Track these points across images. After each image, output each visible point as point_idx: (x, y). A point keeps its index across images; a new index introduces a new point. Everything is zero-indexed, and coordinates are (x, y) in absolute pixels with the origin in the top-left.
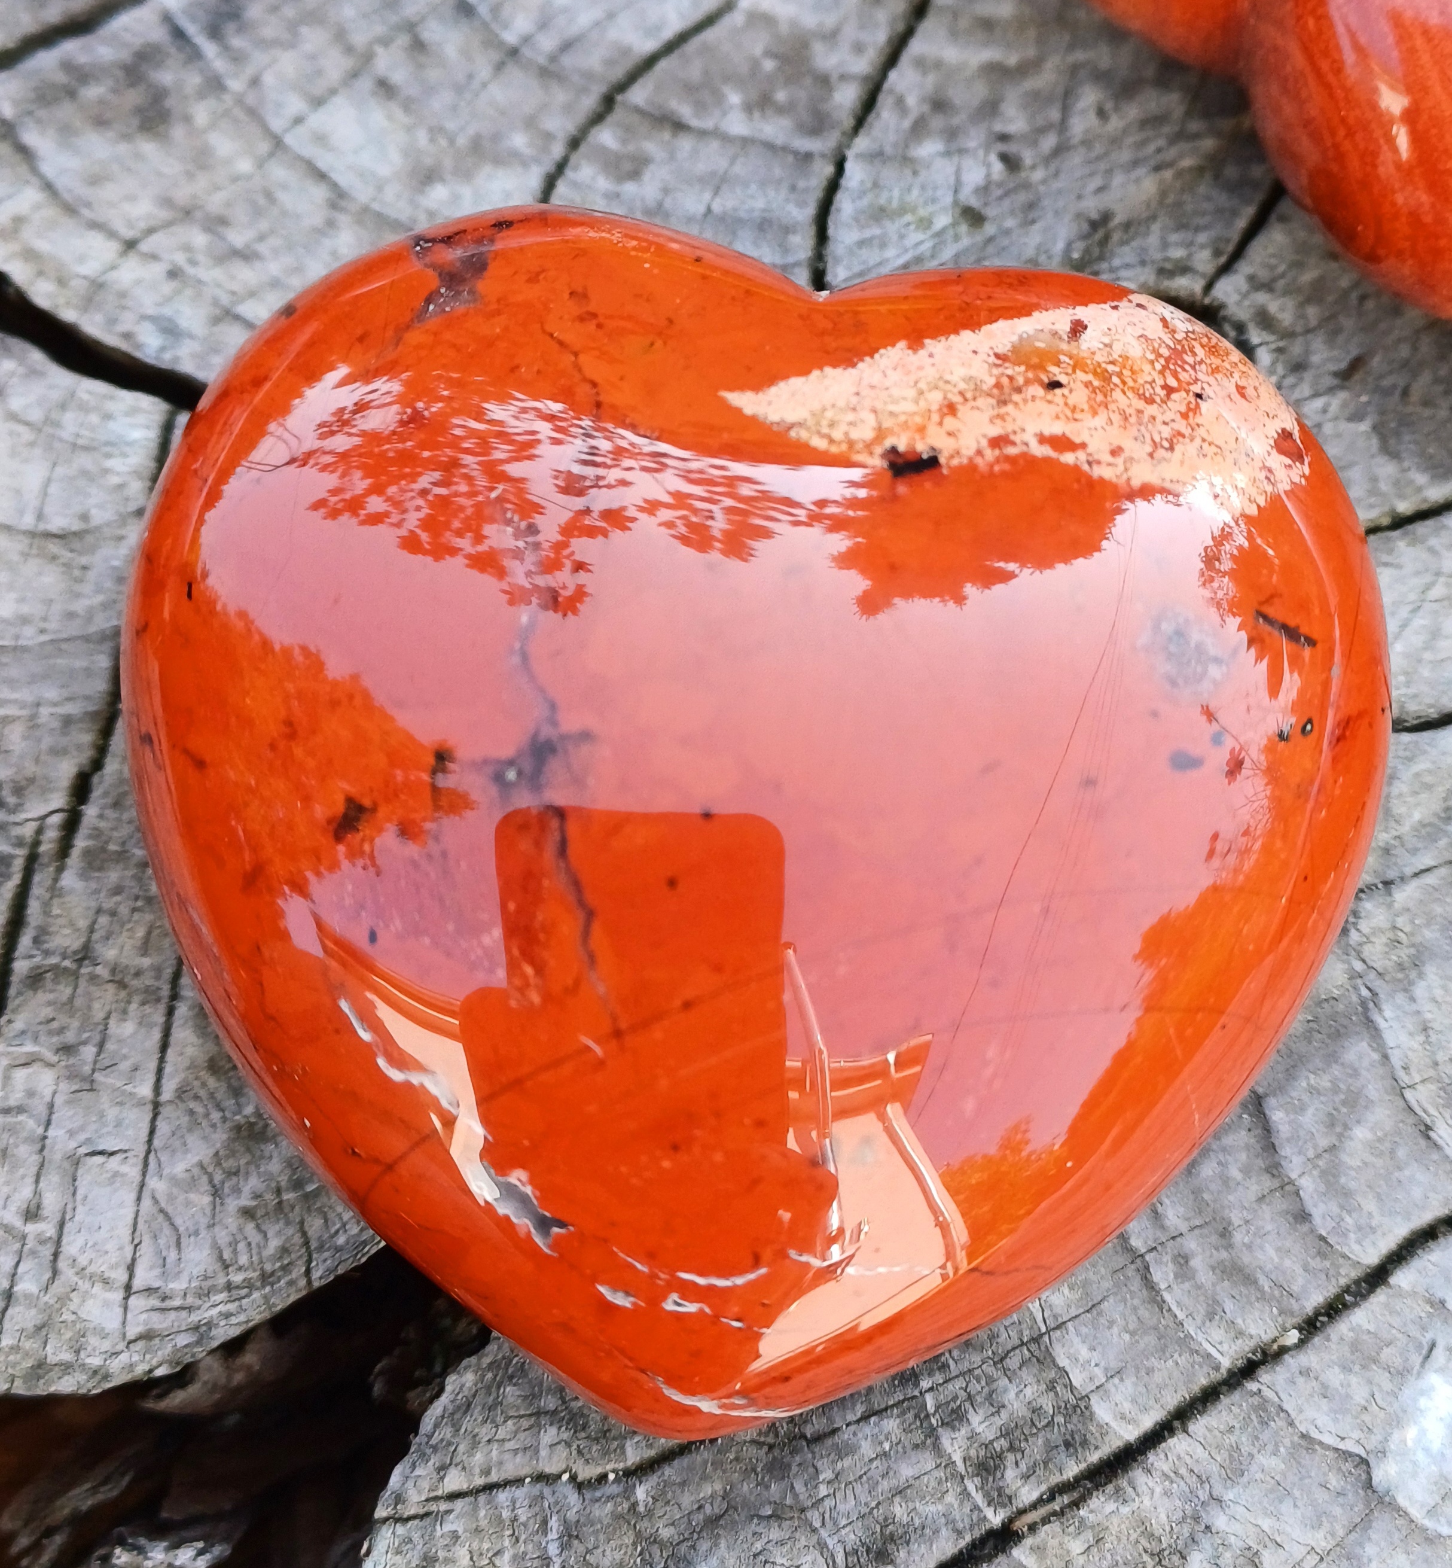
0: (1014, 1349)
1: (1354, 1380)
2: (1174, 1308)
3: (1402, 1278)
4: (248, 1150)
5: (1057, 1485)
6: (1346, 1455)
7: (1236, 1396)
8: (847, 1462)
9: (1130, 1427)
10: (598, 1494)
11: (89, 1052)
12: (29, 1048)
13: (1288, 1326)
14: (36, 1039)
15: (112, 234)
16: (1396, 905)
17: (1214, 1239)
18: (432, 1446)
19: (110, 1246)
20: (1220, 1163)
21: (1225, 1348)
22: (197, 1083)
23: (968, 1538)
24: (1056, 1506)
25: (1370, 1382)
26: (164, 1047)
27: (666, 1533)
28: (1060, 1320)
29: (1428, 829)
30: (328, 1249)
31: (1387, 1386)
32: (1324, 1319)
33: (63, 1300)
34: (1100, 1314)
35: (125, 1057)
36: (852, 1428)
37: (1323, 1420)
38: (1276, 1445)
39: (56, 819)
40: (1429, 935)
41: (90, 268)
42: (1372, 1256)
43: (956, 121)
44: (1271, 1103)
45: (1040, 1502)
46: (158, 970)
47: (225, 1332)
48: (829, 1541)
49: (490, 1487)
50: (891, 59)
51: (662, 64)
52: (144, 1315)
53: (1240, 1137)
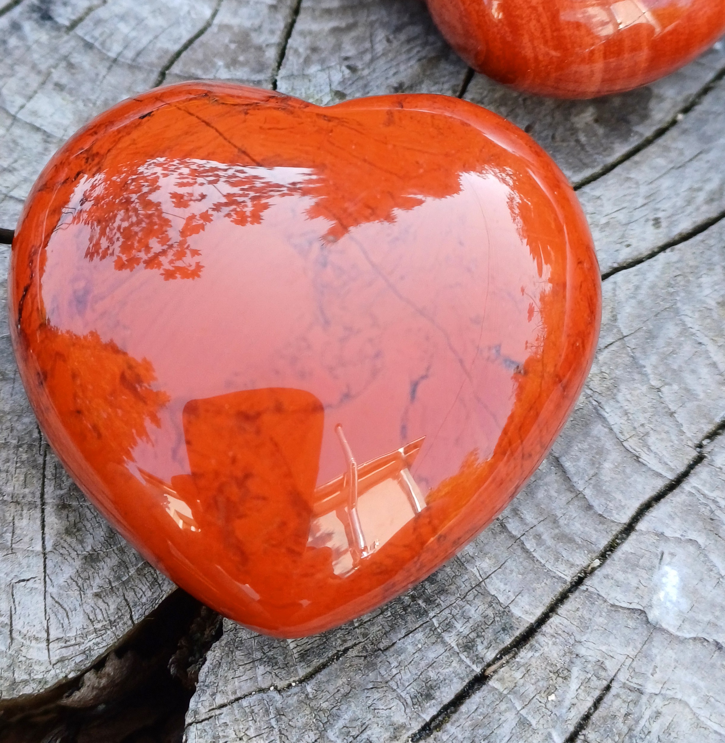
0: (469, 591)
1: (630, 576)
2: (539, 559)
3: (641, 526)
4: (92, 567)
5: (502, 650)
6: (633, 610)
7: (577, 593)
8: (403, 657)
9: (531, 617)
10: (289, 693)
11: (8, 536)
13: (593, 558)
16: (600, 362)
17: (551, 525)
18: (206, 686)
19: (36, 623)
20: (545, 490)
21: (566, 573)
23: (467, 681)
24: (503, 661)
25: (637, 575)
26: (43, 527)
27: (324, 705)
28: (488, 575)
29: (608, 326)
30: (139, 605)
31: (646, 576)
32: (609, 552)
33: (18, 651)
34: (506, 568)
35: (26, 535)
36: (402, 640)
37: (620, 596)
38: (600, 612)
40: (618, 372)
42: (625, 518)
43: (323, 55)
44: (563, 460)
45: (496, 659)
46: (33, 493)
47: (98, 652)
48: (402, 694)
49: (237, 699)
50: (288, 34)
51: (184, 54)
52: (58, 651)
53: (552, 477)
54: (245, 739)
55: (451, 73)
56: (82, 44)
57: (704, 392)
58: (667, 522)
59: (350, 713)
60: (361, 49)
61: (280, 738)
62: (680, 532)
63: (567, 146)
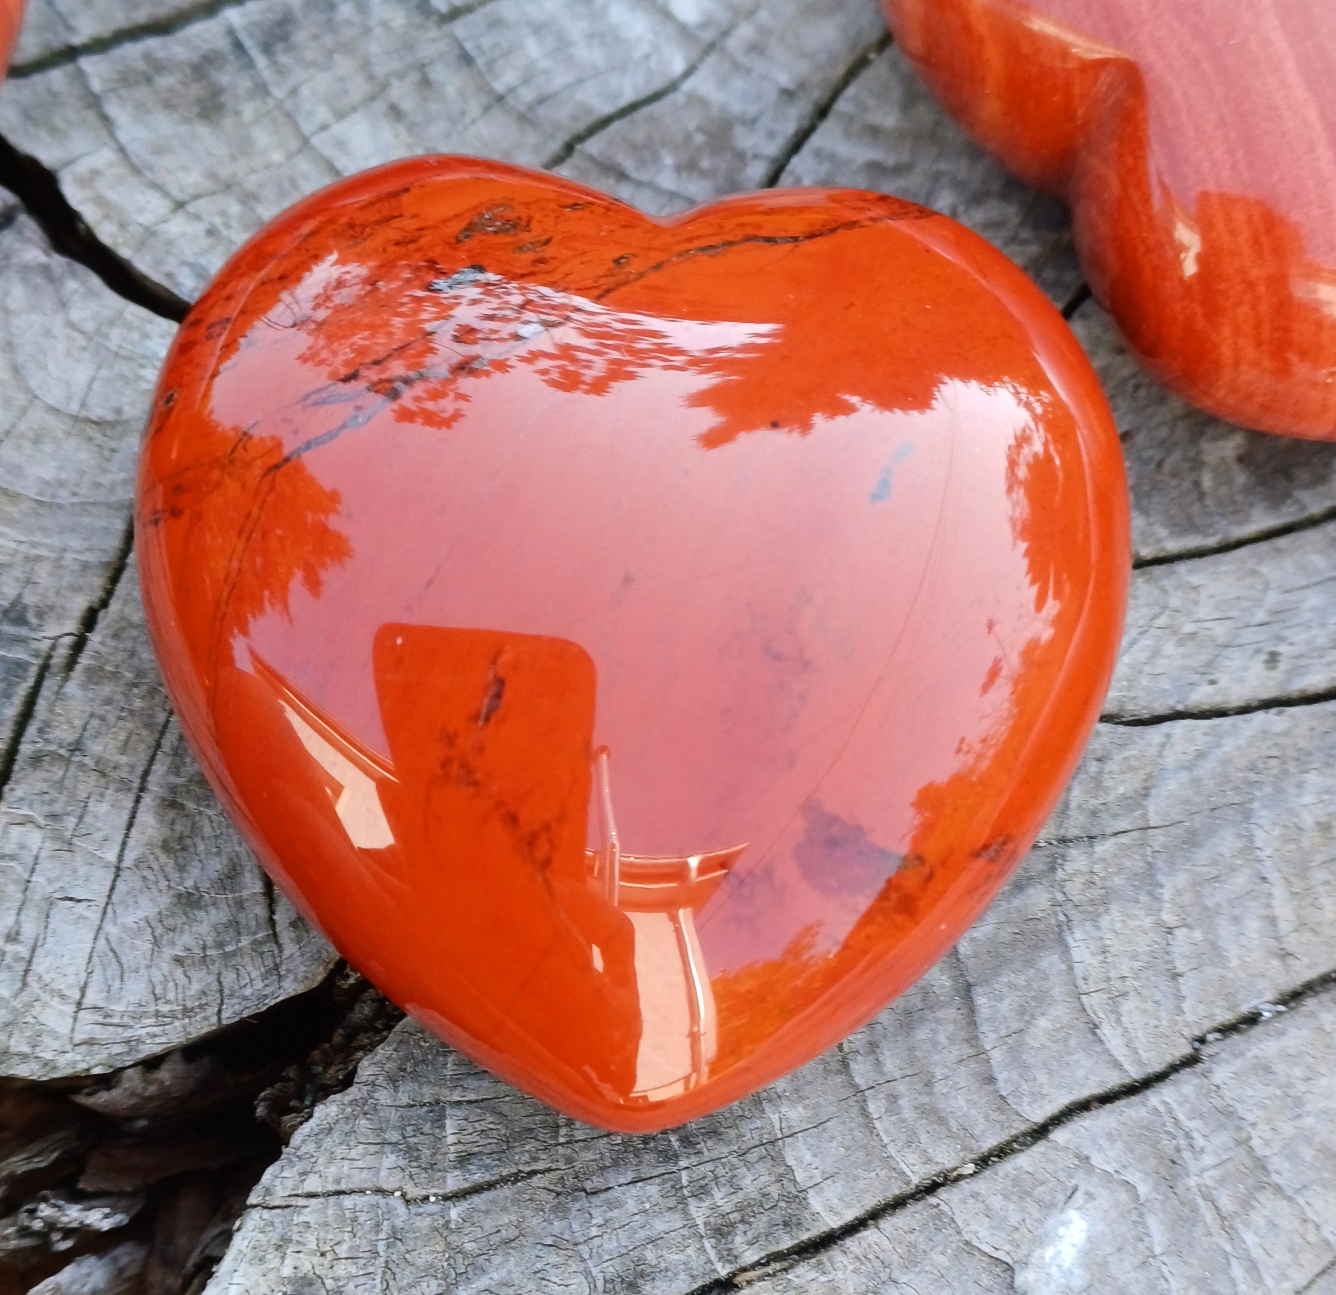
0: (754, 1147)
1: (1011, 1206)
2: (882, 1134)
3: (1059, 1135)
4: (185, 914)
5: (774, 1253)
6: (998, 1262)
7: (920, 1205)
8: (615, 1213)
9: (836, 1218)
10: (421, 1210)
11: (70, 822)
12: (25, 811)
13: (967, 1160)
14: (30, 806)
15: (166, 194)
16: (1096, 856)
17: (919, 1086)
18: (298, 1157)
19: (70, 971)
20: (932, 1030)
21: (916, 1169)
22: (152, 857)
23: (700, 1283)
24: (769, 1270)
25: (1023, 1210)
26: (130, 825)
27: (469, 1247)
28: (793, 1132)
29: (1129, 801)
30: (238, 997)
31: (1036, 1215)
32: (994, 1158)
33: (29, 1006)
34: (824, 1130)
35: (99, 829)
36: (623, 1188)
37: (983, 1233)
38: (945, 1247)
39: (68, 640)
40: (1118, 881)
41: (146, 219)
42: (1039, 1116)
44: (978, 991)
45: (758, 1264)
46: (132, 767)
47: (150, 1048)
48: (593, 1270)
49: (338, 1193)
50: (795, 148)
51: (615, 125)
52: (89, 1027)
53: (951, 1013)
54: (329, 1256)
56: (456, 52)
57: (1240, 958)
58: (1102, 1142)
59: (503, 1272)
61: (384, 1273)
62: (1116, 1166)
63: (1176, 487)
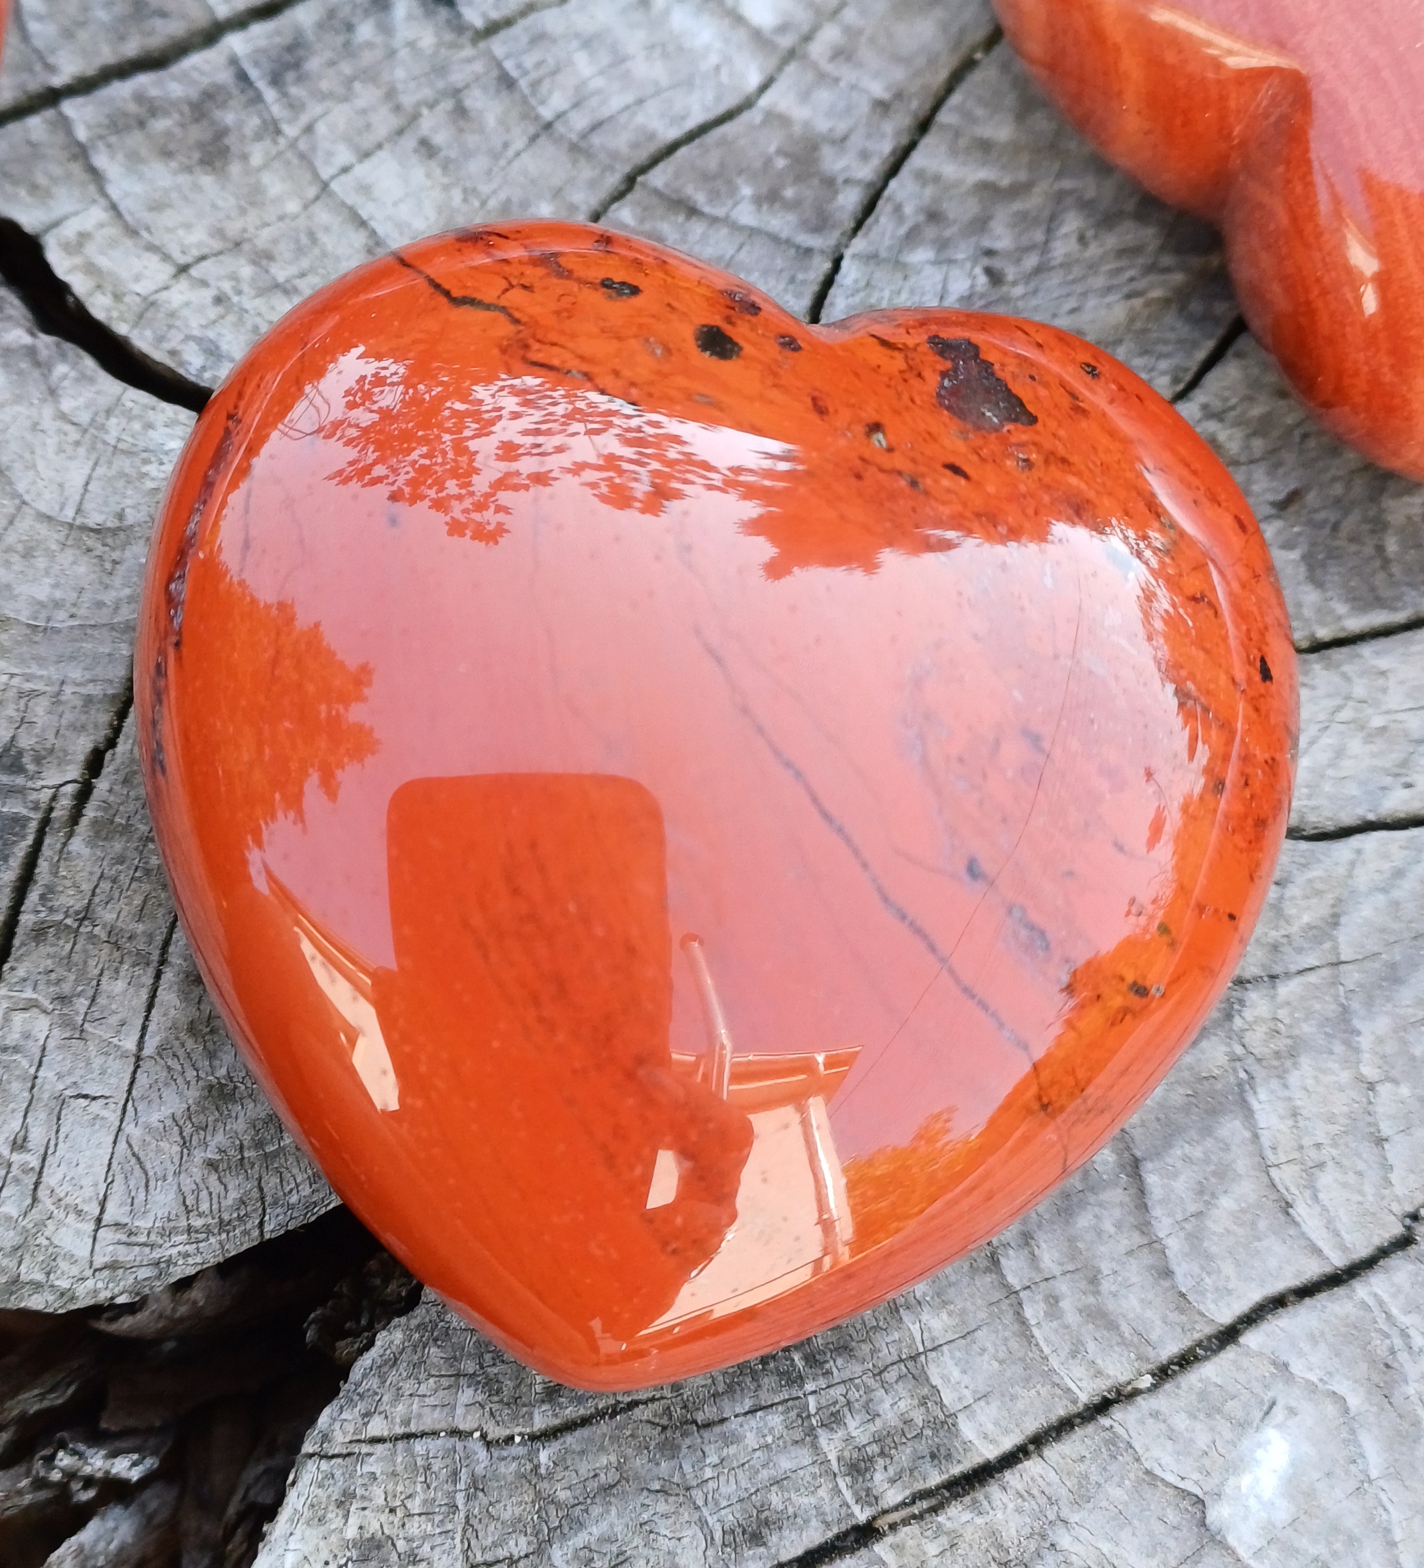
0: (892, 1364)
1: (1198, 1426)
2: (1042, 1344)
3: (1251, 1339)
4: (217, 1109)
5: (920, 1492)
6: (1185, 1494)
7: (1090, 1428)
8: (732, 1450)
9: (991, 1447)
10: (505, 1453)
11: (81, 1004)
12: (29, 994)
13: (1143, 1371)
14: (34, 988)
15: (166, 257)
16: (1278, 998)
17: (1083, 1285)
18: (359, 1394)
19: (86, 1181)
20: (1096, 1216)
21: (1083, 1384)
22: (177, 1043)
23: (836, 1530)
24: (916, 1511)
25: (1212, 1429)
26: (150, 1007)
27: (563, 1495)
28: (937, 1343)
29: (1315, 931)
30: (283, 1206)
31: (1228, 1435)
32: (1176, 1368)
33: (39, 1226)
34: (972, 1341)
35: (114, 1012)
36: (740, 1419)
37: (1167, 1460)
38: (1122, 1477)
39: (70, 789)
40: (1307, 1029)
41: (144, 287)
42: (1226, 1315)
43: (948, 233)
44: (1147, 1167)
45: (904, 1504)
47: (181, 1271)
48: (709, 1519)
49: (408, 1436)
50: (894, 169)
51: (683, 152)
52: (111, 1248)
53: (1116, 1196)
54: (400, 1513)
55: (1180, 342)
56: (495, 73)
58: (1302, 1345)
59: (604, 1525)
60: (1025, 240)
61: (464, 1531)
62: (1321, 1374)
63: (1356, 553)
